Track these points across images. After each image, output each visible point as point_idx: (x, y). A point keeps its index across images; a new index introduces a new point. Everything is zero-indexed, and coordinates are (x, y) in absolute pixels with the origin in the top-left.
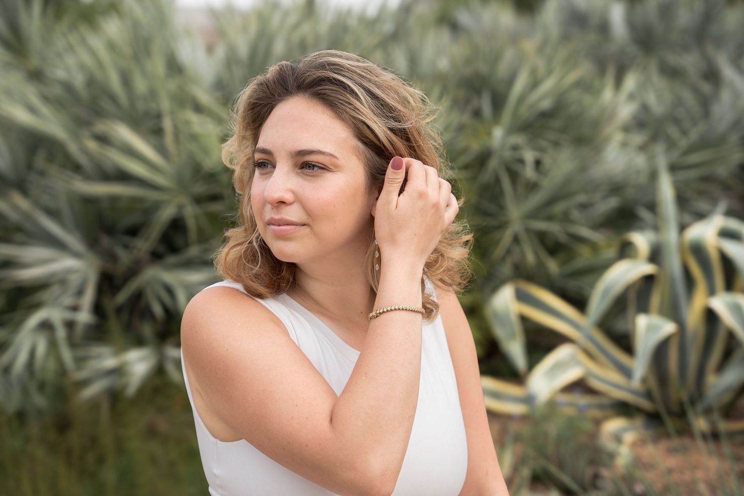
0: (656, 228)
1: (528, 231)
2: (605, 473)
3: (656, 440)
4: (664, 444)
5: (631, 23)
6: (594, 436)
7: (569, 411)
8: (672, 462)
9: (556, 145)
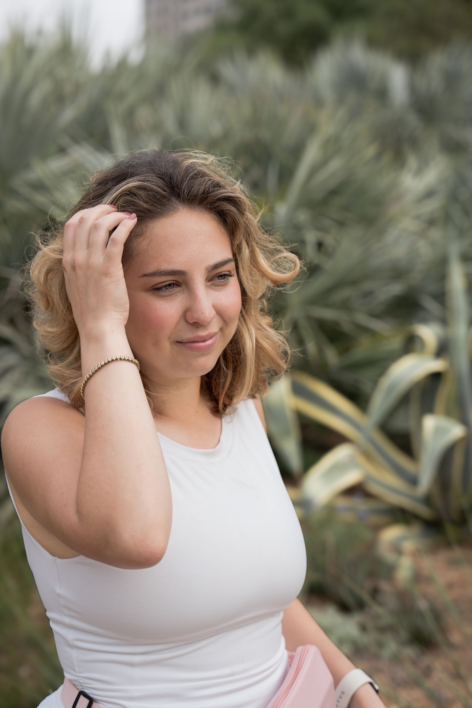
0: (444, 321)
1: (309, 318)
2: (385, 586)
3: (433, 550)
4: (443, 556)
5: (412, 89)
6: (372, 545)
7: (348, 517)
8: (453, 575)
9: (341, 224)
